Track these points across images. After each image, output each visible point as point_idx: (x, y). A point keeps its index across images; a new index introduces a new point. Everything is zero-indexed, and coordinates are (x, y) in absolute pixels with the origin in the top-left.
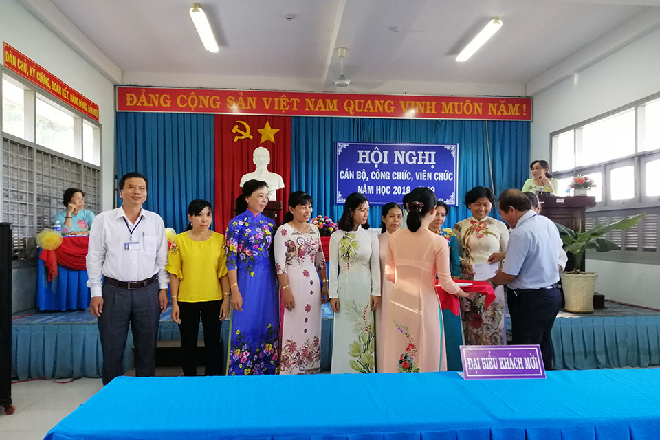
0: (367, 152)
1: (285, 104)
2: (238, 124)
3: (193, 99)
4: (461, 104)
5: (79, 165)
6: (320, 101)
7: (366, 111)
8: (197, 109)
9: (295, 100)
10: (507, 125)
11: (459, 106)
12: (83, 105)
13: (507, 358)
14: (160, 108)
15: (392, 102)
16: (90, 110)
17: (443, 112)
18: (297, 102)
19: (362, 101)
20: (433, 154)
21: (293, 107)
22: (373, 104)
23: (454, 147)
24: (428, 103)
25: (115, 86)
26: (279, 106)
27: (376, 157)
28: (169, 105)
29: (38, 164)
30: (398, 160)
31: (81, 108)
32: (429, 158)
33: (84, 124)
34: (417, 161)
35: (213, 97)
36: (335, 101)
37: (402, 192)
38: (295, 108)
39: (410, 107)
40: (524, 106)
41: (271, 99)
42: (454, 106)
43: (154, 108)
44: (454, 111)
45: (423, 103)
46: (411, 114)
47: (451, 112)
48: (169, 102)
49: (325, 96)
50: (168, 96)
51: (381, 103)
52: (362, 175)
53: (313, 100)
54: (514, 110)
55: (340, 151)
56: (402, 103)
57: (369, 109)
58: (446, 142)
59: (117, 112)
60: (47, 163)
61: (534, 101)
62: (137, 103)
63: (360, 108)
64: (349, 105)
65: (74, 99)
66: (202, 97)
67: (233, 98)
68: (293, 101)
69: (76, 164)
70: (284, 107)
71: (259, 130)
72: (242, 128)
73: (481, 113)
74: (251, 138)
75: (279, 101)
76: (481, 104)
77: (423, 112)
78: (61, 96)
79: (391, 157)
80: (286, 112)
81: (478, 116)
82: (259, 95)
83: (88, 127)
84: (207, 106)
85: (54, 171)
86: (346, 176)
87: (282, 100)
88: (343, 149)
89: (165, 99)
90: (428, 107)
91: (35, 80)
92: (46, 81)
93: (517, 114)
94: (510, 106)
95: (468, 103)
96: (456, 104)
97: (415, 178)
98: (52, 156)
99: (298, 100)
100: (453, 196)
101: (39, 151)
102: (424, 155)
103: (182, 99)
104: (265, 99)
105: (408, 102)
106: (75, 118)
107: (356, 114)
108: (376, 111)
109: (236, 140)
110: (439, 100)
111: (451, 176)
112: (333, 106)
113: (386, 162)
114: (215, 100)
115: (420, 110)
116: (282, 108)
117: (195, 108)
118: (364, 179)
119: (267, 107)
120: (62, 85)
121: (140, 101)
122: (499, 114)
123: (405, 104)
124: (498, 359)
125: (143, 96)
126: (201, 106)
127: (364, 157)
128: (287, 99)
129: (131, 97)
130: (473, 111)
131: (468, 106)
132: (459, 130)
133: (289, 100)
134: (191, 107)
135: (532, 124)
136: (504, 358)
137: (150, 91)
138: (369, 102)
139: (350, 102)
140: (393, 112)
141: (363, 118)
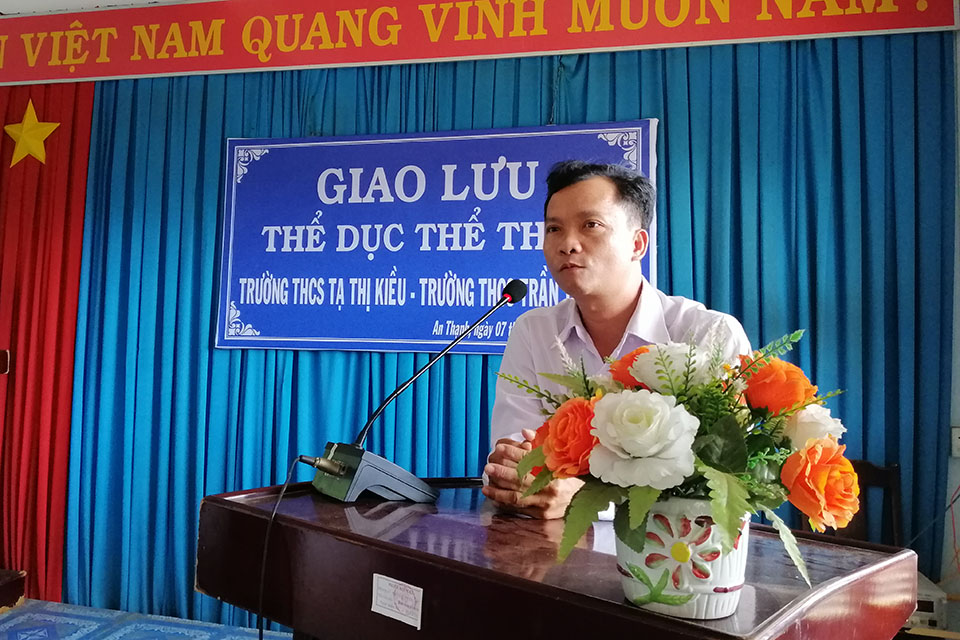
1: (78, 46)
6: (175, 28)
7: (308, 46)
9: (105, 33)
15: (393, 12)
17: (574, 29)
18: (111, 36)
19: (298, 18)
21: (98, 55)
22: (333, 23)
24: (518, 1)
26: (62, 56)
36: (217, 25)
38: (103, 58)
39: (454, 19)
42: (614, 1)
44: (615, 17)
45: (501, 3)
47: (605, 26)
49: (187, 13)
51: (356, 18)
53: (155, 27)
56: (426, 10)
57: (317, 41)
63: (289, 41)
64: (258, 32)
68: (99, 37)
70: (76, 55)
71: (9, 129)
73: (725, 17)
75: (64, 40)
77: (501, 35)
80: (81, 70)
82: (14, 28)
87: (71, 35)
93: (888, 8)
99: (113, 31)
105: (447, 8)
107: (277, 56)
108: (341, 44)
112: (209, 39)
116: (68, 62)
119: (32, 60)
122: (805, 13)
123: (437, 14)
128: (84, 33)
130: (695, 13)
133: (90, 34)
138: (320, 17)
139: (260, 20)
140: (395, 43)
141: (299, 71)
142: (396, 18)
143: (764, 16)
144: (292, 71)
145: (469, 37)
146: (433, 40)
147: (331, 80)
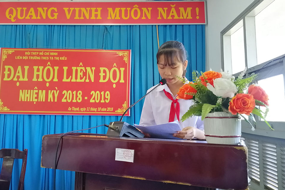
4: (129, 9)
7: (28, 18)
10: (179, 30)
11: (126, 11)
15: (55, 9)
17: (109, 18)
19: (25, 9)
22: (36, 12)
24: (93, 9)
40: (197, 10)
42: (120, 11)
44: (120, 16)
45: (88, 9)
47: (118, 18)
51: (44, 10)
54: (186, 14)
57: (31, 16)
73: (149, 18)
76: (150, 9)
90: (94, 13)
93: (190, 17)
94: (182, 9)
95: (136, 7)
96: (123, 9)
105: (72, 9)
107: (17, 20)
108: (39, 18)
122: (170, 18)
130: (141, 16)
131: (136, 12)
138: (32, 9)
140: (56, 18)
141: (25, 25)
142: (56, 11)
143: (159, 18)
144: (23, 25)
145: (79, 18)
146: (68, 18)
147: (35, 29)
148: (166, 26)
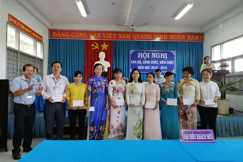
0: (141, 53)
1: (111, 36)
2: (93, 43)
3: (77, 34)
4: (177, 35)
5: (35, 58)
6: (124, 34)
7: (141, 38)
8: (78, 38)
9: (115, 34)
10: (194, 44)
11: (176, 36)
12: (37, 36)
13: (200, 135)
14: (65, 37)
15: (151, 35)
16: (40, 38)
17: (170, 39)
18: (115, 35)
19: (140, 35)
20: (166, 54)
21: (114, 37)
22: (144, 36)
23: (174, 52)
24: (164, 35)
25: (49, 29)
26: (109, 37)
27: (145, 55)
28: (68, 36)
29: (20, 58)
30: (153, 56)
31: (36, 37)
32: (165, 56)
33: (37, 44)
34: (160, 57)
35: (84, 34)
36: (130, 35)
37: (155, 68)
38: (115, 37)
39: (157, 36)
40: (201, 36)
41: (106, 34)
42: (174, 36)
43: (63, 37)
44: (174, 38)
45: (163, 35)
46: (158, 39)
47: (173, 39)
48: (68, 35)
49: (126, 33)
50: (68, 33)
51: (146, 35)
52: (139, 62)
53: (121, 34)
54: (197, 38)
55: (131, 53)
56: (154, 35)
58: (171, 50)
59: (49, 39)
60: (23, 57)
61: (205, 35)
62: (57, 36)
63: (139, 37)
64: (135, 36)
65: (34, 34)
66: (80, 33)
67: (92, 34)
68: (114, 35)
69: (34, 58)
70: (111, 37)
71: (101, 45)
72: (95, 45)
73: (184, 39)
74: (98, 48)
75: (109, 35)
76: (184, 36)
77: (162, 38)
78: (29, 33)
79: (150, 55)
80: (111, 39)
81: (183, 40)
82: (101, 32)
83: (39, 45)
84: (82, 37)
85: (26, 60)
86: (134, 63)
87: (110, 34)
88: (132, 52)
89: (67, 34)
90: (164, 37)
91: (19, 27)
92: (23, 27)
93: (198, 39)
94: (196, 36)
95: (179, 35)
96: (175, 35)
97: (159, 63)
98: (25, 55)
99: (116, 34)
100: (174, 70)
101: (20, 53)
102: (163, 54)
103: (73, 34)
104: (103, 34)
105: (157, 35)
106: (34, 41)
107: (137, 39)
108: (145, 38)
109: (93, 49)
110: (168, 34)
111: (173, 63)
112: (129, 36)
113: (148, 57)
114: (85, 34)
115: (161, 38)
116: (110, 38)
117: (78, 37)
118: (140, 63)
119: (104, 37)
120: (29, 29)
121: (58, 35)
122: (191, 39)
123: (156, 36)
124: (196, 135)
125: (59, 33)
126: (80, 37)
127: (140, 55)
128: (112, 34)
129: (55, 33)
130: (181, 38)
131: (179, 36)
132: (176, 45)
133: (113, 34)
134: (77, 37)
135: (204, 43)
136: (199, 135)
137: (62, 31)
138: (142, 35)
139: (135, 35)
140: (151, 39)
141: (140, 41)
143: (188, 39)
147: (144, 42)
148: (189, 42)
